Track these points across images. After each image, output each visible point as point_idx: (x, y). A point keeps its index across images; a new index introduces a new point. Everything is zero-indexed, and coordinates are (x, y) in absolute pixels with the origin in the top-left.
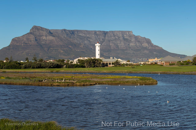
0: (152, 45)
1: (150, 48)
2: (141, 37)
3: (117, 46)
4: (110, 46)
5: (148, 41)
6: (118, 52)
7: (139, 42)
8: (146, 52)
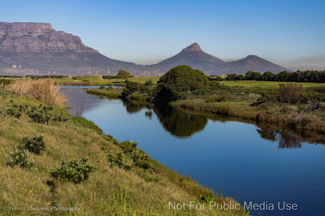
0: (82, 47)
1: (78, 51)
2: (66, 34)
3: (27, 47)
4: (15, 47)
5: (77, 40)
6: (27, 57)
7: (62, 41)
8: (72, 57)
